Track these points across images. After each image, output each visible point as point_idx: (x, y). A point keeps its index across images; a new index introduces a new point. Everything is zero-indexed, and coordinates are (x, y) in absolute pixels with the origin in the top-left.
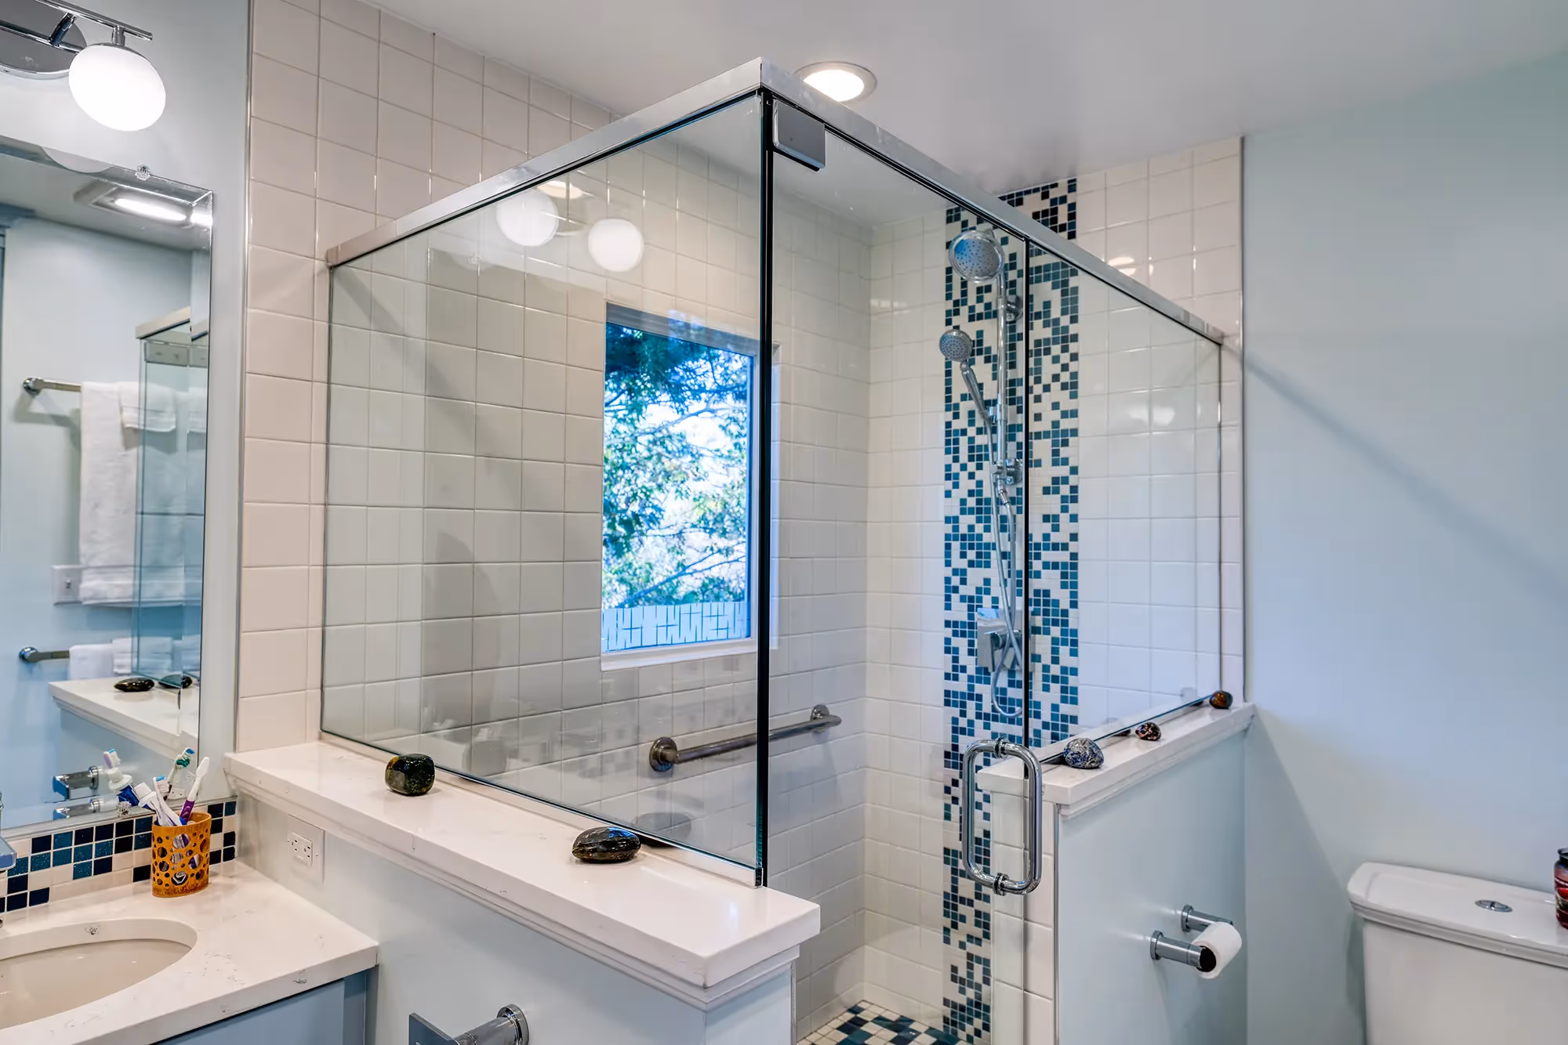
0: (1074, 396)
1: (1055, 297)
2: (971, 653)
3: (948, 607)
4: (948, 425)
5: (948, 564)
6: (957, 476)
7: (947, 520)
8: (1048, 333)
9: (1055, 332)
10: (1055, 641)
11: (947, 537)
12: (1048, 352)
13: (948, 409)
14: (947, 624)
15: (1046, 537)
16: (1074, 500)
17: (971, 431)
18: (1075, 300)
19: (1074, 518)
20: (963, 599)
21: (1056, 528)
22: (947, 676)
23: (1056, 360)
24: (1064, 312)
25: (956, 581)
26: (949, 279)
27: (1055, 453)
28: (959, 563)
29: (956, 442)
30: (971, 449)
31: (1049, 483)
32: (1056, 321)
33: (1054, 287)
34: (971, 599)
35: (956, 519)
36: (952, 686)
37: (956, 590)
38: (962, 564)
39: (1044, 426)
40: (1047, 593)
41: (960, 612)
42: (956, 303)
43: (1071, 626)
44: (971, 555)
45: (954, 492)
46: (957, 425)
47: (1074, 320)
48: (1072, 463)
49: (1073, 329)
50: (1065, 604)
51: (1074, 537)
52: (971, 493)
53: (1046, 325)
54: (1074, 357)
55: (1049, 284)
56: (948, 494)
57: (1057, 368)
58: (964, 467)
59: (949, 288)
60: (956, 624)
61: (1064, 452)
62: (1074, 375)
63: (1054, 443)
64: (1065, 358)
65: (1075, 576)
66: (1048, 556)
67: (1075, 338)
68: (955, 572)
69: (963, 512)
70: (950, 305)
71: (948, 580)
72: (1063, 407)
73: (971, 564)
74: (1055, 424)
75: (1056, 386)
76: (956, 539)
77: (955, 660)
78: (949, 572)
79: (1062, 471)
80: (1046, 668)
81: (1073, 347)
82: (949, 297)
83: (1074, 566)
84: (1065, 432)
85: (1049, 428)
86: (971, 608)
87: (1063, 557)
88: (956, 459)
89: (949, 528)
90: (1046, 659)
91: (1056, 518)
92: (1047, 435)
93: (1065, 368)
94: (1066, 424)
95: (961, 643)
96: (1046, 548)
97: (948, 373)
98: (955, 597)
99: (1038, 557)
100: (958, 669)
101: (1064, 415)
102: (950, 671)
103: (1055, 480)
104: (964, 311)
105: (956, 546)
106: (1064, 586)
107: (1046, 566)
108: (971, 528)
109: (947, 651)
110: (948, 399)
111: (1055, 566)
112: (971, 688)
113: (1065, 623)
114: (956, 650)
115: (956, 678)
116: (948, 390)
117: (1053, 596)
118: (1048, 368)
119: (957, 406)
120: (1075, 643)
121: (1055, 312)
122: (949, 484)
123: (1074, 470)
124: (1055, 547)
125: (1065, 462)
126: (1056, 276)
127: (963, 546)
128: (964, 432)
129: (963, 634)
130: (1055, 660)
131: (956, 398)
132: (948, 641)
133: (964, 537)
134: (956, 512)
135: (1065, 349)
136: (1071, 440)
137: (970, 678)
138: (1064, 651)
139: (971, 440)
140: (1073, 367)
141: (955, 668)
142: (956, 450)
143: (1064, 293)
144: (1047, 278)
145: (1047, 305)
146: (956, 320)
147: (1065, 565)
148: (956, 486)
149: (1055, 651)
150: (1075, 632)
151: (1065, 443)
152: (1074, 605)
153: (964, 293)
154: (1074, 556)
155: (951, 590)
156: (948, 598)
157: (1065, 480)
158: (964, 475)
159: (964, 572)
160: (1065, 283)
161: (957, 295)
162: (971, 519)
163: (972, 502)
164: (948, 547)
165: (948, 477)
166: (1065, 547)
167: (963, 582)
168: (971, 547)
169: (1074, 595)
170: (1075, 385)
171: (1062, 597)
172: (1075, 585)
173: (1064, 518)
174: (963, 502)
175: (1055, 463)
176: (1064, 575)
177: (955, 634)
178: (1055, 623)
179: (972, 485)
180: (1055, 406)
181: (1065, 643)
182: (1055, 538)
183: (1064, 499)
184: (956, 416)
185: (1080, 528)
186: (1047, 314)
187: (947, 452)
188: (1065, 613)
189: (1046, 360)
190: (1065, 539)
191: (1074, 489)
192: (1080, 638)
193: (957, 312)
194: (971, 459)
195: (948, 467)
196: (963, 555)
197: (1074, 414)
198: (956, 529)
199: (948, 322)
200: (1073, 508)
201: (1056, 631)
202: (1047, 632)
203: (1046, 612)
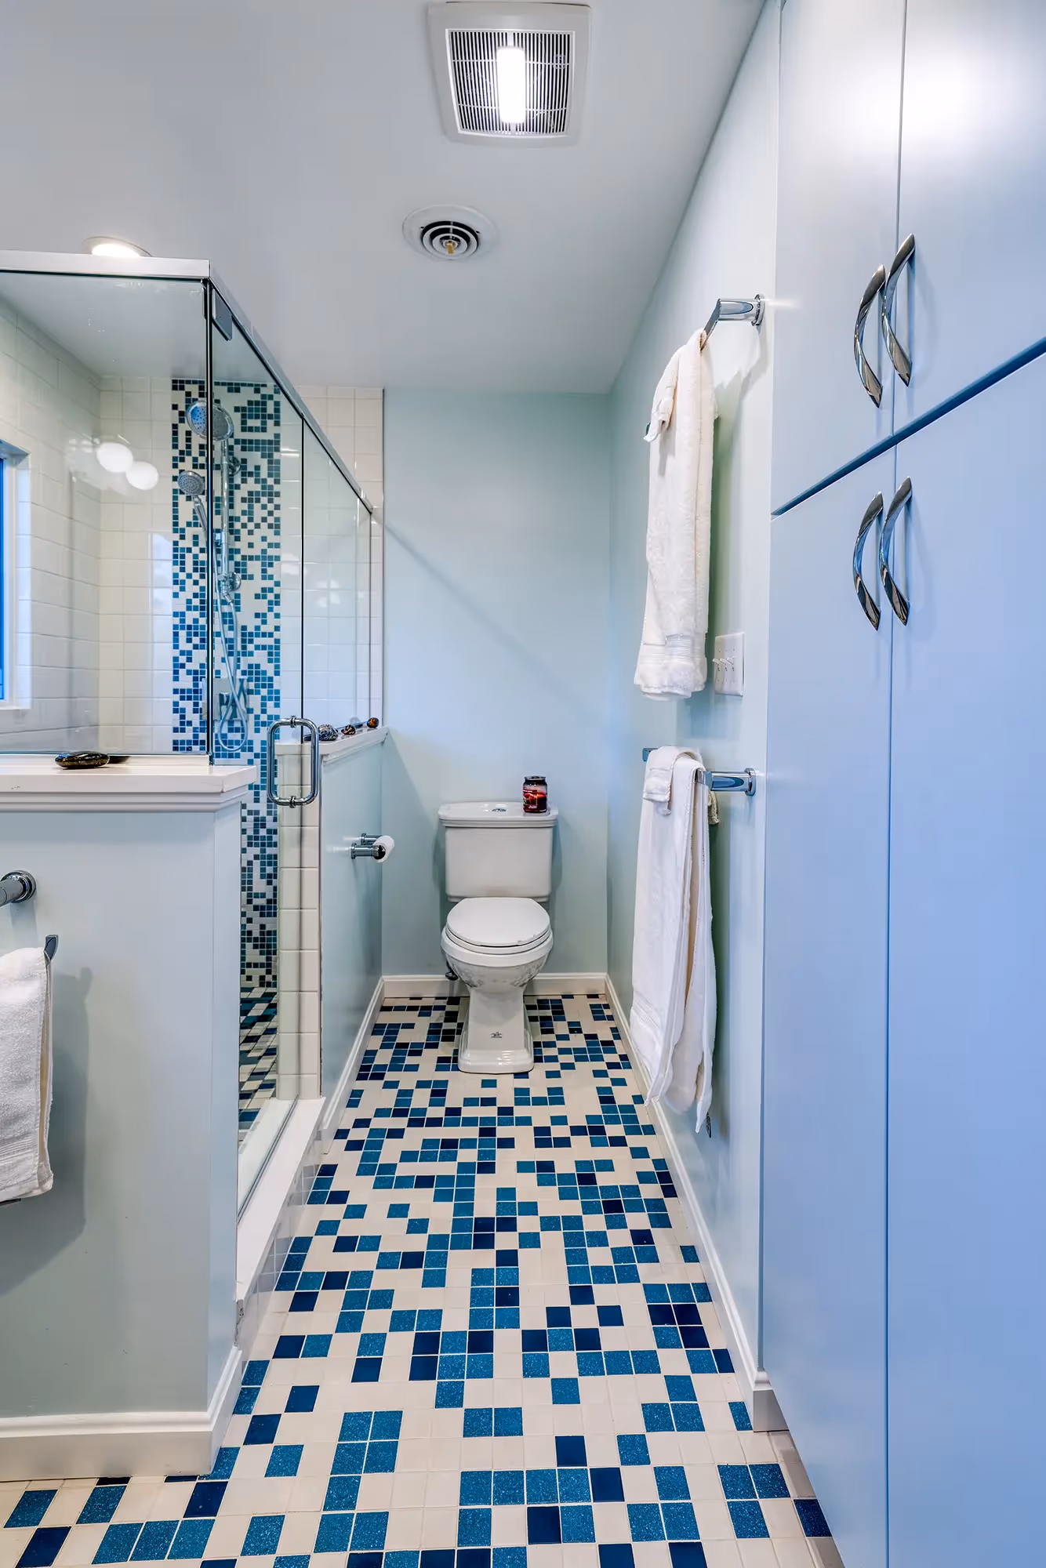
0: (277, 533)
1: (264, 463)
2: (195, 711)
3: (176, 679)
4: (176, 543)
5: (176, 647)
6: (183, 582)
7: (175, 614)
8: (258, 488)
9: (263, 487)
10: (263, 698)
11: (175, 627)
12: (258, 501)
13: (175, 531)
14: (175, 691)
15: (257, 628)
16: (278, 603)
17: (196, 550)
18: (278, 469)
19: (277, 616)
20: (189, 672)
21: (264, 622)
22: (175, 730)
23: (264, 507)
24: (270, 475)
25: (183, 659)
26: (175, 433)
27: (264, 571)
28: (184, 646)
29: (183, 556)
30: (195, 563)
31: (259, 592)
32: (264, 481)
33: (263, 456)
34: (196, 672)
35: (183, 614)
36: (180, 736)
37: (183, 666)
38: (189, 647)
39: (256, 552)
40: (258, 666)
41: (186, 682)
42: (182, 452)
43: (275, 687)
44: (196, 640)
45: (181, 594)
46: (182, 544)
47: (277, 482)
48: (276, 579)
49: (276, 488)
50: (270, 673)
51: (277, 628)
52: (195, 595)
53: (257, 481)
54: (277, 507)
55: (259, 453)
56: (176, 595)
57: (265, 513)
58: (189, 576)
59: (175, 440)
60: (183, 691)
61: (270, 571)
62: (277, 519)
63: (263, 564)
64: (270, 507)
65: (278, 654)
66: (258, 641)
67: (278, 494)
68: (182, 653)
69: (189, 608)
70: (176, 453)
71: (176, 659)
72: (269, 541)
73: (196, 647)
74: (264, 551)
75: (264, 525)
76: (183, 628)
77: (182, 717)
78: (177, 653)
79: (269, 584)
80: (257, 717)
81: (276, 500)
82: (175, 447)
83: (278, 648)
84: (270, 557)
85: (259, 553)
86: (195, 679)
87: (269, 641)
88: (183, 570)
89: (177, 621)
90: (257, 711)
91: (264, 615)
92: (257, 558)
93: (271, 513)
94: (271, 552)
95: (188, 705)
96: (257, 635)
97: (175, 504)
98: (182, 672)
99: (251, 641)
100: (184, 723)
101: (270, 545)
102: (178, 725)
103: (264, 590)
104: (189, 459)
105: (183, 634)
106: (270, 661)
107: (257, 647)
108: (196, 621)
109: (175, 711)
110: (176, 524)
111: (264, 647)
112: (196, 736)
113: (271, 686)
114: (183, 710)
115: (183, 730)
116: (176, 517)
117: (262, 668)
118: (259, 513)
119: (183, 530)
120: (278, 699)
121: (264, 474)
122: (177, 588)
123: (277, 584)
124: (264, 635)
125: (271, 577)
126: (264, 449)
127: (189, 634)
128: (189, 550)
129: (189, 698)
130: (264, 711)
131: (182, 524)
132: (176, 704)
133: (189, 627)
134: (183, 608)
135: (271, 501)
136: (275, 563)
137: (195, 729)
138: (270, 704)
139: (196, 556)
140: (276, 513)
141: (182, 723)
142: (183, 563)
143: (270, 462)
144: (257, 449)
145: (257, 468)
146: (181, 465)
147: (271, 647)
148: (183, 589)
149: (264, 705)
150: (278, 692)
151: (271, 565)
152: (277, 673)
153: (189, 447)
154: (277, 641)
155: (177, 666)
156: (176, 672)
157: (271, 590)
158: (189, 582)
159: (190, 653)
160: (270, 456)
161: (182, 445)
162: (196, 614)
163: (196, 602)
164: (176, 635)
165: (176, 583)
166: (271, 635)
167: (189, 660)
168: (196, 634)
169: (277, 667)
170: (278, 527)
171: (269, 669)
172: (278, 660)
173: (270, 615)
174: (189, 601)
175: (264, 578)
176: (270, 654)
177: (182, 698)
178: (264, 686)
179: (197, 589)
180: (264, 539)
181: (270, 699)
182: (263, 629)
183: (270, 603)
184: (183, 537)
185: (281, 622)
186: (258, 475)
187: (175, 563)
188: (271, 679)
189: (257, 506)
190: (272, 630)
191: (277, 596)
192: (282, 695)
193: (182, 460)
194: (195, 570)
195: (175, 575)
196: (189, 641)
197: (277, 545)
198: (183, 621)
199: (175, 466)
200: (276, 609)
201: (264, 692)
202: (258, 693)
203: (257, 679)
